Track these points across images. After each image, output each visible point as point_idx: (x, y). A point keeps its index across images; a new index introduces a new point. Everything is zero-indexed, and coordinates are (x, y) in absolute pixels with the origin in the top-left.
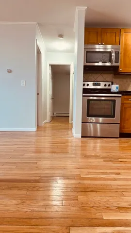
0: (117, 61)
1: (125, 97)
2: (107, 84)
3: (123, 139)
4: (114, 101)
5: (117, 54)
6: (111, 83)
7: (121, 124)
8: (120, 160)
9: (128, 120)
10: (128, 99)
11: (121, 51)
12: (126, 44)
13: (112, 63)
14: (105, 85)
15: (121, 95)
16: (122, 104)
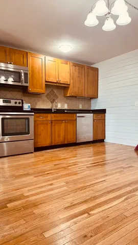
0: (26, 82)
1: (37, 115)
2: (18, 101)
3: (38, 153)
4: (28, 119)
5: (26, 74)
6: (21, 101)
7: (34, 139)
8: (46, 173)
9: (40, 135)
10: (39, 117)
11: (29, 73)
12: (33, 67)
13: (22, 83)
14: (16, 103)
15: (33, 114)
16: (35, 121)
